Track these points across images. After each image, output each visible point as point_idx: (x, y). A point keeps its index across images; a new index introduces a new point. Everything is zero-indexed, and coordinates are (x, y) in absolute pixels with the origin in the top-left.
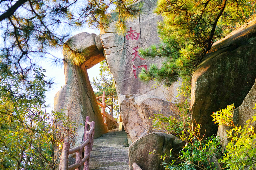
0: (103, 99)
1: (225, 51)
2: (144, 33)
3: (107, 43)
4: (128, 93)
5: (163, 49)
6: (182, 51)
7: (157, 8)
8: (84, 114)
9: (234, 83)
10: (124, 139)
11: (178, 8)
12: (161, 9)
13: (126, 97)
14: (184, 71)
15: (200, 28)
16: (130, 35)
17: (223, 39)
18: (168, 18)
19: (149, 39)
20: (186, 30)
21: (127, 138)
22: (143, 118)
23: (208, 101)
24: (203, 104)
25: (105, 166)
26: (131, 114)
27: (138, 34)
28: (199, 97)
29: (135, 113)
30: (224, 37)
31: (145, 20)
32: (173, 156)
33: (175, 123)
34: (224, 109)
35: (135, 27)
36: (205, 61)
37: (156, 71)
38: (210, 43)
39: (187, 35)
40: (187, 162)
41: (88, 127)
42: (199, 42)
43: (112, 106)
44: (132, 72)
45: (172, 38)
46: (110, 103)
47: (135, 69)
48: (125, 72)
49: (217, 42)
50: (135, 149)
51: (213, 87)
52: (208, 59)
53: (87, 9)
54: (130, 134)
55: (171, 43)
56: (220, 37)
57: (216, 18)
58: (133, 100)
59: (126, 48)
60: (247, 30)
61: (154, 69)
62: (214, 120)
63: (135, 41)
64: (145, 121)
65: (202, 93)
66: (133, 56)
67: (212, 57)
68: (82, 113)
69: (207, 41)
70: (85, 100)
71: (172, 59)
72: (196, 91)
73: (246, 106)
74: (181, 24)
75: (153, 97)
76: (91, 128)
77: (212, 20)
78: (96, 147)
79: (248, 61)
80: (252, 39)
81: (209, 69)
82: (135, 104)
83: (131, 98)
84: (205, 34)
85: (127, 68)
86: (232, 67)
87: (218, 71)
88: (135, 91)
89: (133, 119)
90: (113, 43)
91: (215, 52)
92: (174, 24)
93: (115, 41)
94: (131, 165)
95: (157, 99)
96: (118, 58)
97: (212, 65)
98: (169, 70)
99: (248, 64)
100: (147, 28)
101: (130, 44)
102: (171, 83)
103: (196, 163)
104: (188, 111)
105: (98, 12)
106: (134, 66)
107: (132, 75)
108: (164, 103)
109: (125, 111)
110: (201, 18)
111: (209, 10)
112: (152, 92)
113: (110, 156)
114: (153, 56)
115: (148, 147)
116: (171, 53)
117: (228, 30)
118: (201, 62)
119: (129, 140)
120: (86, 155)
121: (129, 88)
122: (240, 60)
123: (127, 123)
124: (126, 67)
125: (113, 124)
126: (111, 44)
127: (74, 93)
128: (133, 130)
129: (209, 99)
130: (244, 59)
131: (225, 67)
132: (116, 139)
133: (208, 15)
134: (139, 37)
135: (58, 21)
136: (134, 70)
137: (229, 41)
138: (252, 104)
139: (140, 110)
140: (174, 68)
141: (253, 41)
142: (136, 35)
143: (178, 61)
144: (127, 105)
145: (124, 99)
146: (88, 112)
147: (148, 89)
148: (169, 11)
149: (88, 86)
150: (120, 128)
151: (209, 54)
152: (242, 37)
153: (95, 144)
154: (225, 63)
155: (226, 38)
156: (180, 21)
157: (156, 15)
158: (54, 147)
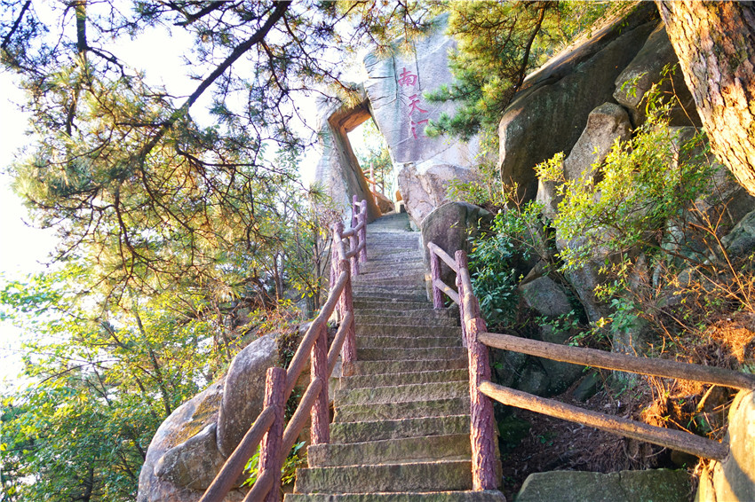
0: (370, 174)
1: (543, 85)
2: (423, 75)
3: (374, 93)
4: (406, 160)
5: (457, 88)
6: (486, 87)
7: (448, 29)
8: (350, 192)
9: (558, 129)
10: (405, 222)
11: (477, 25)
12: (454, 28)
13: (405, 166)
14: (488, 116)
15: (508, 55)
16: (404, 79)
17: (538, 70)
18: (463, 42)
19: (430, 82)
20: (490, 58)
21: (409, 221)
22: (429, 192)
23: (523, 156)
24: (517, 159)
25: (387, 254)
26: (412, 188)
27: (415, 77)
28: (511, 151)
29: (417, 186)
30: (540, 67)
31: (424, 56)
32: (482, 227)
33: (478, 191)
34: (551, 158)
35: (410, 67)
36: (517, 101)
37: (449, 122)
38: (521, 76)
39: (491, 65)
40: (500, 236)
41: (357, 209)
42: (506, 76)
43: (382, 183)
44: (410, 130)
45: (470, 72)
46: (380, 180)
47: (414, 126)
48: (401, 131)
49: (531, 74)
50: (429, 225)
51: (529, 136)
52: (520, 98)
53: (361, 26)
54: (413, 214)
55: (468, 79)
56: (533, 67)
57: (529, 38)
58: (415, 169)
59: (399, 97)
60: (573, 53)
61: (445, 119)
62: (537, 174)
63: (411, 88)
64: (432, 196)
65: (515, 145)
66: (410, 109)
67: (526, 94)
68: (347, 191)
69: (517, 73)
70: (349, 174)
71: (470, 103)
72: (507, 142)
73: (575, 158)
74: (483, 49)
75: (441, 163)
76: (363, 210)
77: (524, 42)
78: (370, 234)
79: (577, 97)
80: (581, 65)
81: (523, 111)
82: (417, 173)
83: (411, 166)
84: (514, 62)
85: (404, 126)
86: (554, 106)
87: (535, 113)
88: (416, 156)
89: (416, 194)
90: (381, 91)
91: (528, 89)
92: (473, 50)
93: (384, 89)
94: (426, 245)
95: (446, 166)
96: (390, 113)
97: (527, 106)
98: (468, 117)
99: (576, 101)
100: (427, 67)
101: (405, 91)
102: (469, 137)
103: (513, 235)
104: (495, 174)
105: (376, 29)
106: (412, 123)
107: (410, 135)
108: (456, 169)
109: (404, 184)
110: (509, 39)
111: (520, 27)
112: (439, 156)
113: (390, 243)
114: (444, 100)
115: (447, 221)
116: (468, 94)
117: (544, 56)
118: (510, 103)
119: (412, 223)
120: (361, 242)
121: (408, 153)
122: (565, 96)
123: (408, 200)
124: (402, 125)
125: (387, 206)
126: (378, 93)
127: (333, 165)
128: (416, 210)
129: (524, 153)
130: (570, 94)
131: (545, 107)
132: (394, 223)
133: (518, 35)
134: (417, 82)
135: (323, 46)
136: (413, 128)
137: (548, 71)
138: (583, 155)
139: (424, 182)
140: (474, 113)
141: (582, 68)
142: (412, 78)
143: (480, 103)
144: (406, 176)
145: (402, 168)
146: (354, 190)
147: (433, 152)
148: (465, 31)
149: (351, 156)
150: (397, 209)
151: (520, 92)
152: (566, 64)
153: (368, 230)
154: (545, 100)
155: (543, 67)
156: (481, 44)
157: (446, 38)
158: (317, 236)
